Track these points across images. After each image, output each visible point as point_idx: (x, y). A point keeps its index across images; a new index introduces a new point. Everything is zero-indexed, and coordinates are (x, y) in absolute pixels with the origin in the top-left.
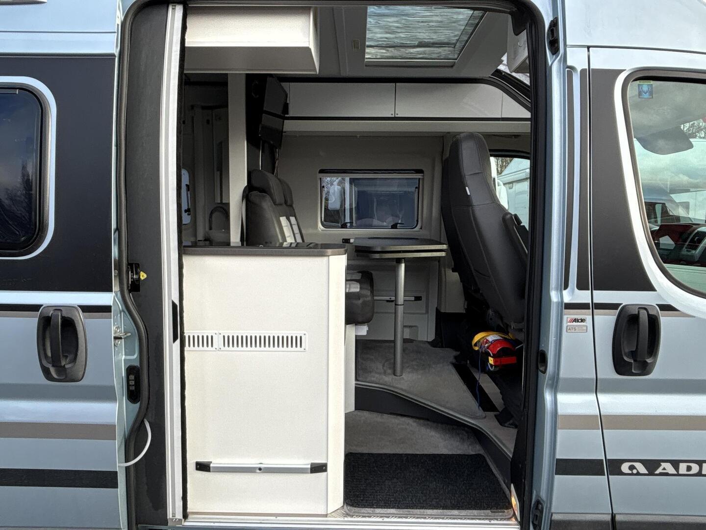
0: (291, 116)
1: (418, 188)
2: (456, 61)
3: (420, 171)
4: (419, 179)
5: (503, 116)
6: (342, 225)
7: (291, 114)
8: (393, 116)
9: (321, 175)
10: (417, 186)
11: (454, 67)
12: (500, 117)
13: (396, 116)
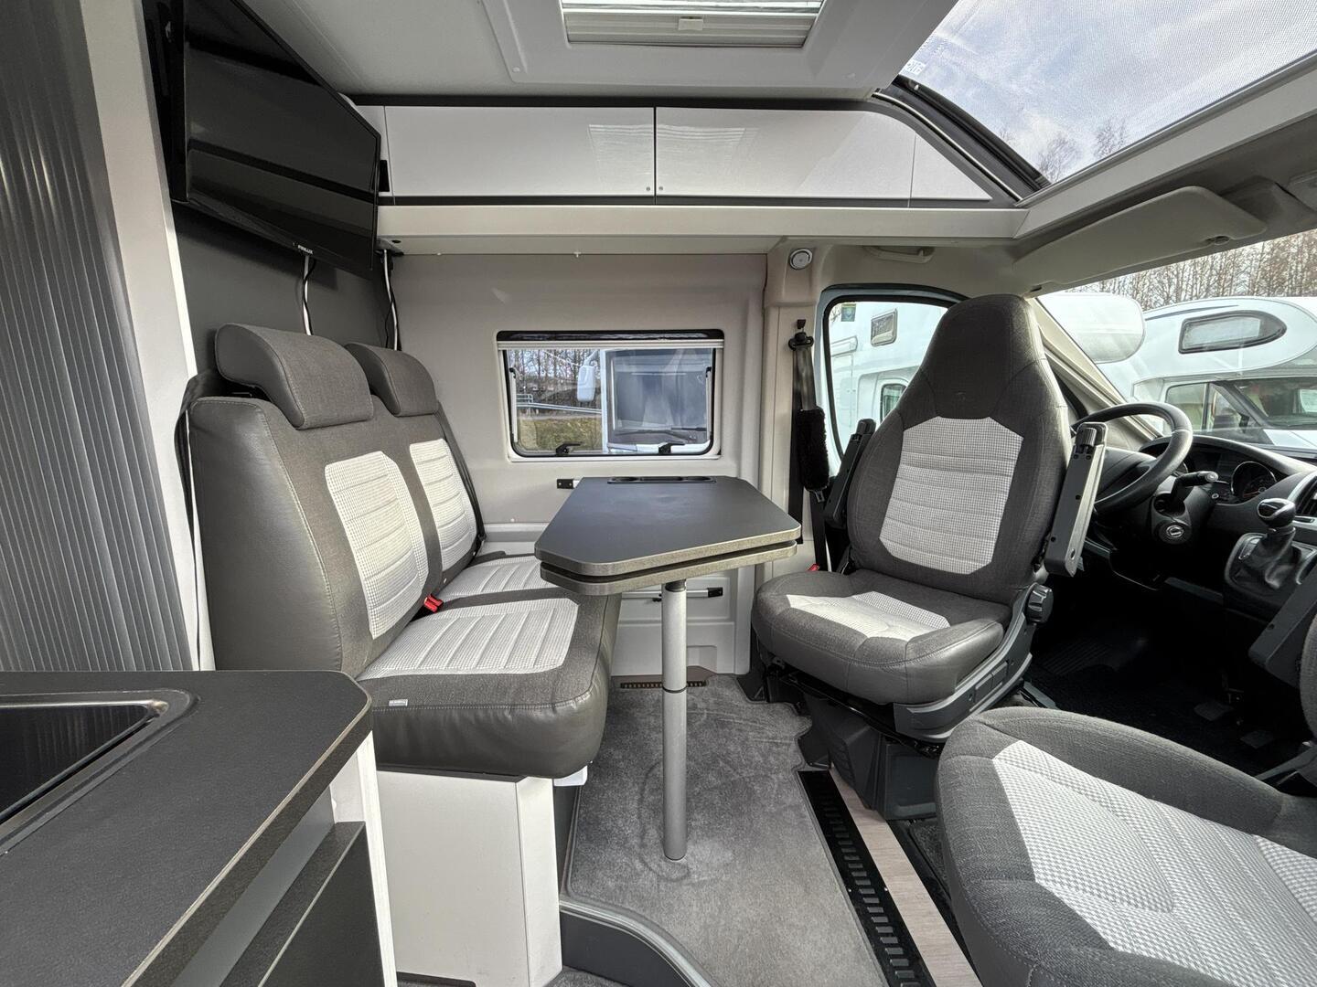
0: (396, 194)
1: (712, 369)
2: (817, 15)
3: (716, 334)
4: (714, 350)
5: (916, 195)
6: (557, 450)
7: (396, 190)
8: (651, 193)
9: (505, 344)
10: (711, 365)
11: (808, 45)
12: (907, 196)
13: (659, 193)
